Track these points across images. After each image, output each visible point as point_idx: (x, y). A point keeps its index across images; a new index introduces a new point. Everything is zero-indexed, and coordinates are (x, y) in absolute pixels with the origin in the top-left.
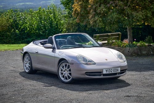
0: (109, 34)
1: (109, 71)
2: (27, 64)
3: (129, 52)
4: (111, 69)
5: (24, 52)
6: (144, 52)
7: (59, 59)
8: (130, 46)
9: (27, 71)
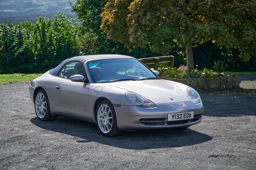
0: (156, 58)
3: (190, 85)
5: (35, 87)
7: (96, 98)
8: (191, 76)
9: (41, 117)
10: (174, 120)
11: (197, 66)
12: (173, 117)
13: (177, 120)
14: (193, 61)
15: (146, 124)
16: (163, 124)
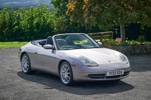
0: (101, 33)
2: (25, 64)
3: (123, 50)
4: (114, 71)
5: (22, 52)
6: (137, 51)
7: (60, 60)
8: (123, 45)
9: (25, 71)
10: (111, 75)
11: (127, 38)
12: (110, 73)
13: (112, 75)
14: (125, 35)
15: (92, 78)
16: (104, 78)
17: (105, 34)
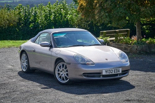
0: (117, 30)
1: (109, 72)
2: (24, 62)
3: (137, 49)
4: (111, 70)
6: (153, 50)
8: (138, 43)
9: (24, 70)
10: (107, 74)
16: (100, 77)
17: (120, 32)
